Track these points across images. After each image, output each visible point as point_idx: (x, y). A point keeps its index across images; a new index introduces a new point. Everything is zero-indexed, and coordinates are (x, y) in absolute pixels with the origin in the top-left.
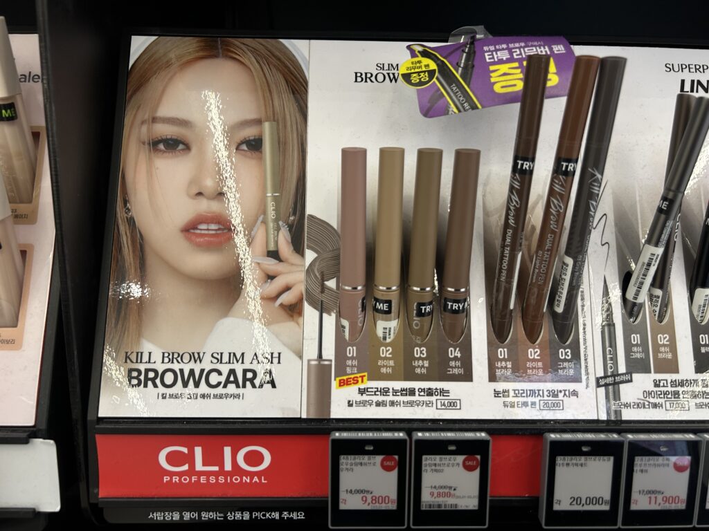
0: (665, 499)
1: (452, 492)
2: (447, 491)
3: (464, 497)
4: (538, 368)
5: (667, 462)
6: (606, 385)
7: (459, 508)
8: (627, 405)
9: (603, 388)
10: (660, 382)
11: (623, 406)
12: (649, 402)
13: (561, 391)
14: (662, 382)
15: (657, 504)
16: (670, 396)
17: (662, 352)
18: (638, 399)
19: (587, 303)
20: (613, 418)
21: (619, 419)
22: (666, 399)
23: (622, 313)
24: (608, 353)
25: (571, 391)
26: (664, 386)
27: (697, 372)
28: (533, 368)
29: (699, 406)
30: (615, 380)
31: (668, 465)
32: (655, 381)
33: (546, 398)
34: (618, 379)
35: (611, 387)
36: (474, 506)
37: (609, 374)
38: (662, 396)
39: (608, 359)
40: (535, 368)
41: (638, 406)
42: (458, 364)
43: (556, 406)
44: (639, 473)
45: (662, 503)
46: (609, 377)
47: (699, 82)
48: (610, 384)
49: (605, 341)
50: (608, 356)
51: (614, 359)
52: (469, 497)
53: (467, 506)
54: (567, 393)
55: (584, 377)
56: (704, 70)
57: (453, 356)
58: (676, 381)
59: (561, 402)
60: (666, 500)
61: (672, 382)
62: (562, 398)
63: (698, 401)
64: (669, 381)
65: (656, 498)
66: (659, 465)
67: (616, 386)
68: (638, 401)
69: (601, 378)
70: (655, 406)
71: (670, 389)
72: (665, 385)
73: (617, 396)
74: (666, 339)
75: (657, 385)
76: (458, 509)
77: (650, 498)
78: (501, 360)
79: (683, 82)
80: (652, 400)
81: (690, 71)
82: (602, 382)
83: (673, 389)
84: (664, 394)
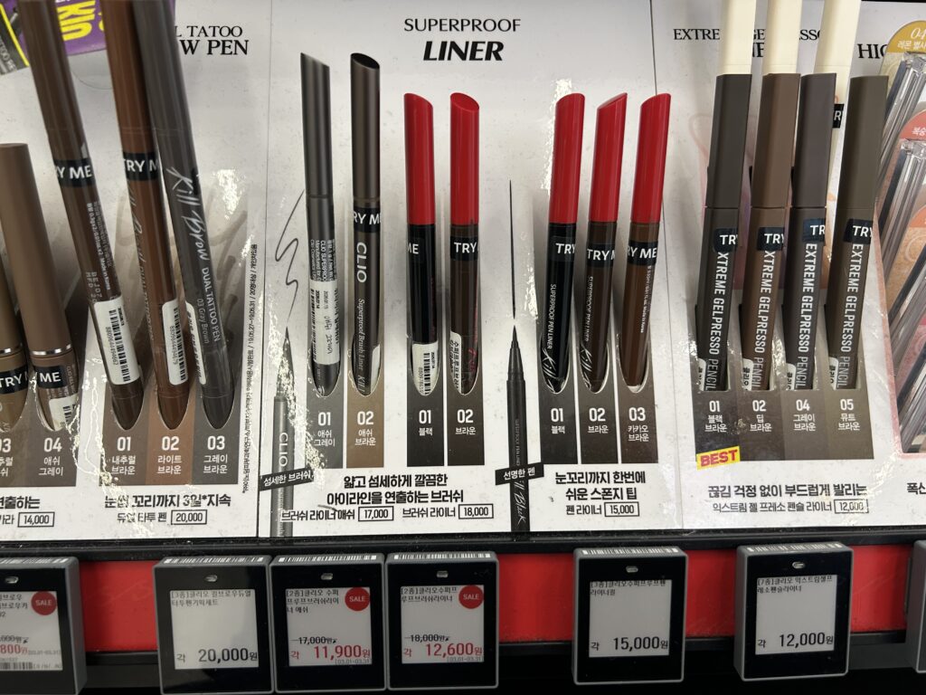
0: (339, 650)
1: (22, 645)
2: (14, 643)
3: (40, 653)
4: (175, 465)
5: (335, 596)
6: (274, 487)
7: (35, 668)
8: (302, 516)
9: (269, 492)
10: (353, 481)
11: (296, 517)
12: (335, 510)
13: (205, 497)
14: (357, 480)
15: (329, 657)
16: (366, 500)
17: (362, 437)
18: (319, 506)
19: (257, 370)
20: (279, 534)
21: (288, 535)
22: (360, 505)
23: (308, 383)
24: (281, 440)
25: (220, 496)
26: (359, 486)
27: (409, 465)
28: (167, 464)
29: (409, 514)
30: (288, 478)
31: (337, 600)
32: (347, 479)
33: (182, 507)
34: (292, 477)
35: (280, 490)
36: (57, 666)
37: (280, 471)
38: (355, 501)
39: (280, 449)
40: (169, 464)
41: (318, 515)
42: (57, 461)
43: (196, 519)
44: (296, 613)
45: (336, 655)
46: (279, 474)
47: (454, 45)
48: (280, 486)
49: (279, 423)
50: (281, 445)
51: (290, 449)
52: (48, 652)
53: (46, 666)
54: (214, 499)
55: (241, 476)
56: (462, 26)
57: (50, 450)
58: (377, 478)
59: (204, 513)
60: (342, 651)
61: (371, 479)
62: (207, 508)
63: (407, 506)
64: (367, 479)
65: (325, 648)
66: (324, 601)
67: (289, 488)
68: (319, 509)
69: (268, 476)
70: (344, 515)
71: (368, 490)
72: (362, 484)
73: (288, 503)
74: (369, 419)
75: (349, 484)
76: (33, 669)
77: (317, 648)
78: (121, 454)
79: (429, 45)
80: (339, 507)
81: (441, 29)
82: (268, 483)
83: (373, 490)
84: (359, 498)
